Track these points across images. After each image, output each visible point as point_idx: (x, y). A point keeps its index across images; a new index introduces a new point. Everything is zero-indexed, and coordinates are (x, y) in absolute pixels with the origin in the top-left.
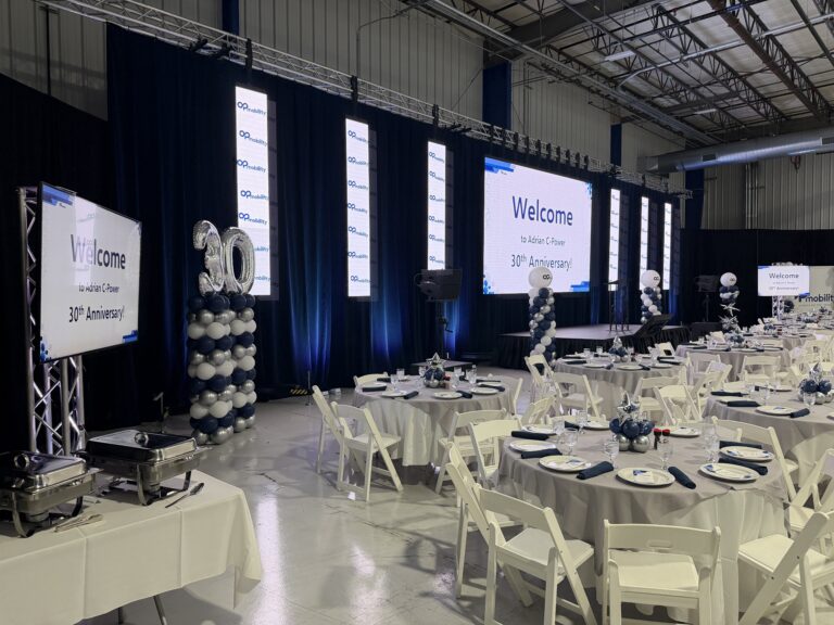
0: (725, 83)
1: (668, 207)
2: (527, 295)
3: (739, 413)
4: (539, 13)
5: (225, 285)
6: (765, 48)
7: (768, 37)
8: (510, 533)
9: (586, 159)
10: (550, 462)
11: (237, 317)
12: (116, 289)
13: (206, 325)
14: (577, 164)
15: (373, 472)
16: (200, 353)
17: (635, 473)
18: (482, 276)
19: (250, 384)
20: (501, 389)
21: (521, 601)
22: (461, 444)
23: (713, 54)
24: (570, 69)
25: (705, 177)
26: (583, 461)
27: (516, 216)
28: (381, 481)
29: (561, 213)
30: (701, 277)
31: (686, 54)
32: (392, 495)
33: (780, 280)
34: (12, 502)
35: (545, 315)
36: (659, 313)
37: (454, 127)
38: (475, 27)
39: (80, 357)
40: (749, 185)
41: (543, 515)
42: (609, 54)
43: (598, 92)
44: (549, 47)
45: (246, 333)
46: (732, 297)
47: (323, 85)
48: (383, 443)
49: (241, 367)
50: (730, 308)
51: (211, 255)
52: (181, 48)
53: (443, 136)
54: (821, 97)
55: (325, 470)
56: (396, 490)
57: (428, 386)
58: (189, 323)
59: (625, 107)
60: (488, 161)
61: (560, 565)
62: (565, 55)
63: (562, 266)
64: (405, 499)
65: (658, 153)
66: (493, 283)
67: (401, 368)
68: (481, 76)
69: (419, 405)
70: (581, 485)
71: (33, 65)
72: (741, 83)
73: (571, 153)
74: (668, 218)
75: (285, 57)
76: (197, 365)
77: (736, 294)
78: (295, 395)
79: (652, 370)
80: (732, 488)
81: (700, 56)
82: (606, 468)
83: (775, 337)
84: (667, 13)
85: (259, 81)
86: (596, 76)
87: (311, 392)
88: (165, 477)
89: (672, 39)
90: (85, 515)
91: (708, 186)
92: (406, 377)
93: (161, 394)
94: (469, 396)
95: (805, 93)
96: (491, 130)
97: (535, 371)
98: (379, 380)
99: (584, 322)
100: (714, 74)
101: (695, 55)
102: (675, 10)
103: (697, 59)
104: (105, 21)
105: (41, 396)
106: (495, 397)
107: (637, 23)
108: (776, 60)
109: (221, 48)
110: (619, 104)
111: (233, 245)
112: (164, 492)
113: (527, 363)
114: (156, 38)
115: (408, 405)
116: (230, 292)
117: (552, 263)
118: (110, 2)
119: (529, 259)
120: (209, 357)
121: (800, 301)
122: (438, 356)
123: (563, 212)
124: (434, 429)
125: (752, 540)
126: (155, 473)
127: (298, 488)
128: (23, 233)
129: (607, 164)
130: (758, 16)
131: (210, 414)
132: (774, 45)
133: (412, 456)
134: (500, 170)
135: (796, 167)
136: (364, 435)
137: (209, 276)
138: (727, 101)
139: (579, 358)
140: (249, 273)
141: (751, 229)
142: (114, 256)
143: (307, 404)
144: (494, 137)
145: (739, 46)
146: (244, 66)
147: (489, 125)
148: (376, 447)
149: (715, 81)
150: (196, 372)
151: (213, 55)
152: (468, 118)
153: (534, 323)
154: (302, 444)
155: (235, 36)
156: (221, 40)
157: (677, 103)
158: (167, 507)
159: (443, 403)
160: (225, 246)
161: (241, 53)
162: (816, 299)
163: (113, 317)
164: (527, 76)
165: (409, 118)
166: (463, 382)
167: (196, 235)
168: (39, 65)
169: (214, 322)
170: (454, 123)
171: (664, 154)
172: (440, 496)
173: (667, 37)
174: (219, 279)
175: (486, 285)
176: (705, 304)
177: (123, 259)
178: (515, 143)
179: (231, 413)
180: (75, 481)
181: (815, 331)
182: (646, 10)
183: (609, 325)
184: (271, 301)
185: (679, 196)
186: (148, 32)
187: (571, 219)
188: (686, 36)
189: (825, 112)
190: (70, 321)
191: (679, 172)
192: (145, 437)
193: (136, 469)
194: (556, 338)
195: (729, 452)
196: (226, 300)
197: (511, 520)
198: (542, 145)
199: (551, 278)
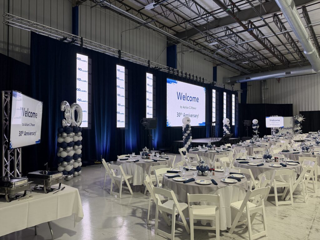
0: (252, 53)
1: (233, 96)
2: (182, 127)
3: (242, 165)
4: (185, 28)
5: (71, 124)
6: (264, 42)
7: (264, 38)
8: (163, 202)
9: (203, 79)
10: (176, 179)
11: (76, 135)
12: (34, 125)
13: (64, 138)
14: (200, 81)
15: (122, 188)
16: (62, 148)
17: (201, 181)
18: (166, 120)
19: (80, 159)
20: (167, 159)
21: (167, 225)
22: (152, 177)
23: (247, 43)
24: (197, 48)
25: (248, 85)
26: (186, 178)
27: (178, 99)
28: (126, 191)
30: (245, 121)
31: (237, 43)
32: (129, 196)
33: (274, 122)
34: (5, 191)
35: (188, 134)
36: (230, 133)
37: (155, 68)
38: (163, 33)
39: (21, 148)
40: (263, 88)
42: (211, 43)
43: (207, 55)
44: (190, 39)
45: (79, 141)
46: (256, 128)
47: (108, 53)
48: (126, 178)
49: (76, 153)
50: (256, 132)
51: (67, 113)
52: (57, 40)
53: (151, 71)
54: (285, 58)
55: (106, 188)
56: (130, 194)
57: (143, 158)
58: (58, 137)
59: (218, 60)
60: (168, 79)
61: (177, 210)
62: (196, 42)
63: (195, 117)
64: (134, 197)
65: (230, 76)
66: (170, 123)
67: (133, 152)
68: (166, 49)
69: (139, 164)
70: (184, 185)
71: (2, 44)
72: (257, 53)
73: (198, 77)
74: (233, 100)
75: (95, 43)
76: (61, 152)
77: (258, 127)
78: (96, 164)
79: (220, 152)
80: (228, 185)
81: (242, 44)
82: (193, 180)
83: (267, 141)
84: (230, 29)
85: (85, 51)
86: (207, 50)
87: (101, 161)
88: (53, 184)
89: (232, 38)
90: (27, 196)
91: (249, 88)
92: (136, 156)
93: (47, 163)
94: (156, 161)
95: (279, 57)
96: (169, 69)
97: (181, 153)
98: (126, 157)
99: (204, 137)
100: (247, 50)
101: (240, 44)
102: (232, 28)
103: (241, 45)
104: (30, 31)
105: (7, 162)
106: (165, 161)
107: (219, 33)
108: (268, 45)
109: (71, 40)
110: (216, 59)
111: (74, 109)
112: (52, 190)
113: (179, 151)
114: (48, 37)
115: (135, 164)
116: (73, 126)
117: (192, 116)
118: (32, 24)
119: (183, 114)
120: (65, 149)
121: (281, 129)
122: (146, 148)
123: (195, 98)
124: (144, 172)
125: (236, 201)
126: (50, 183)
127: (96, 194)
128: (3, 106)
129: (211, 81)
130: (261, 31)
131: (65, 170)
132: (267, 41)
133: (136, 182)
134: (172, 83)
135: (279, 82)
136: (120, 175)
137: (66, 120)
138: (252, 59)
139: (197, 149)
140: (80, 119)
141: (264, 104)
142: (34, 114)
143: (101, 167)
144: (170, 71)
145: (255, 41)
146: (80, 46)
147: (168, 67)
148: (123, 179)
149: (248, 52)
150: (60, 155)
151: (69, 42)
152: (161, 65)
153: (184, 137)
154: (98, 180)
155: (77, 36)
156: (72, 37)
157: (236, 59)
158: (53, 194)
159: (147, 163)
160: (72, 110)
161: (79, 42)
162: (287, 129)
163: (32, 135)
164: (182, 49)
165: (140, 65)
166: (155, 157)
167: (62, 106)
168: (5, 45)
169: (67, 137)
170: (156, 66)
171: (232, 77)
172: (145, 195)
173: (230, 37)
174: (69, 121)
175: (168, 123)
176: (247, 130)
177: (37, 115)
178: (177, 74)
179: (73, 170)
180: (25, 185)
181: (282, 140)
182: (222, 28)
183: (211, 138)
184: (88, 129)
185: (237, 92)
186: (46, 34)
187: (198, 100)
188: (237, 37)
189: (287, 63)
190: (19, 136)
191: (237, 83)
192: (46, 172)
193: (44, 182)
194: (192, 142)
195: (232, 176)
196: (71, 129)
197: (165, 198)
198: (187, 74)
199: (190, 121)
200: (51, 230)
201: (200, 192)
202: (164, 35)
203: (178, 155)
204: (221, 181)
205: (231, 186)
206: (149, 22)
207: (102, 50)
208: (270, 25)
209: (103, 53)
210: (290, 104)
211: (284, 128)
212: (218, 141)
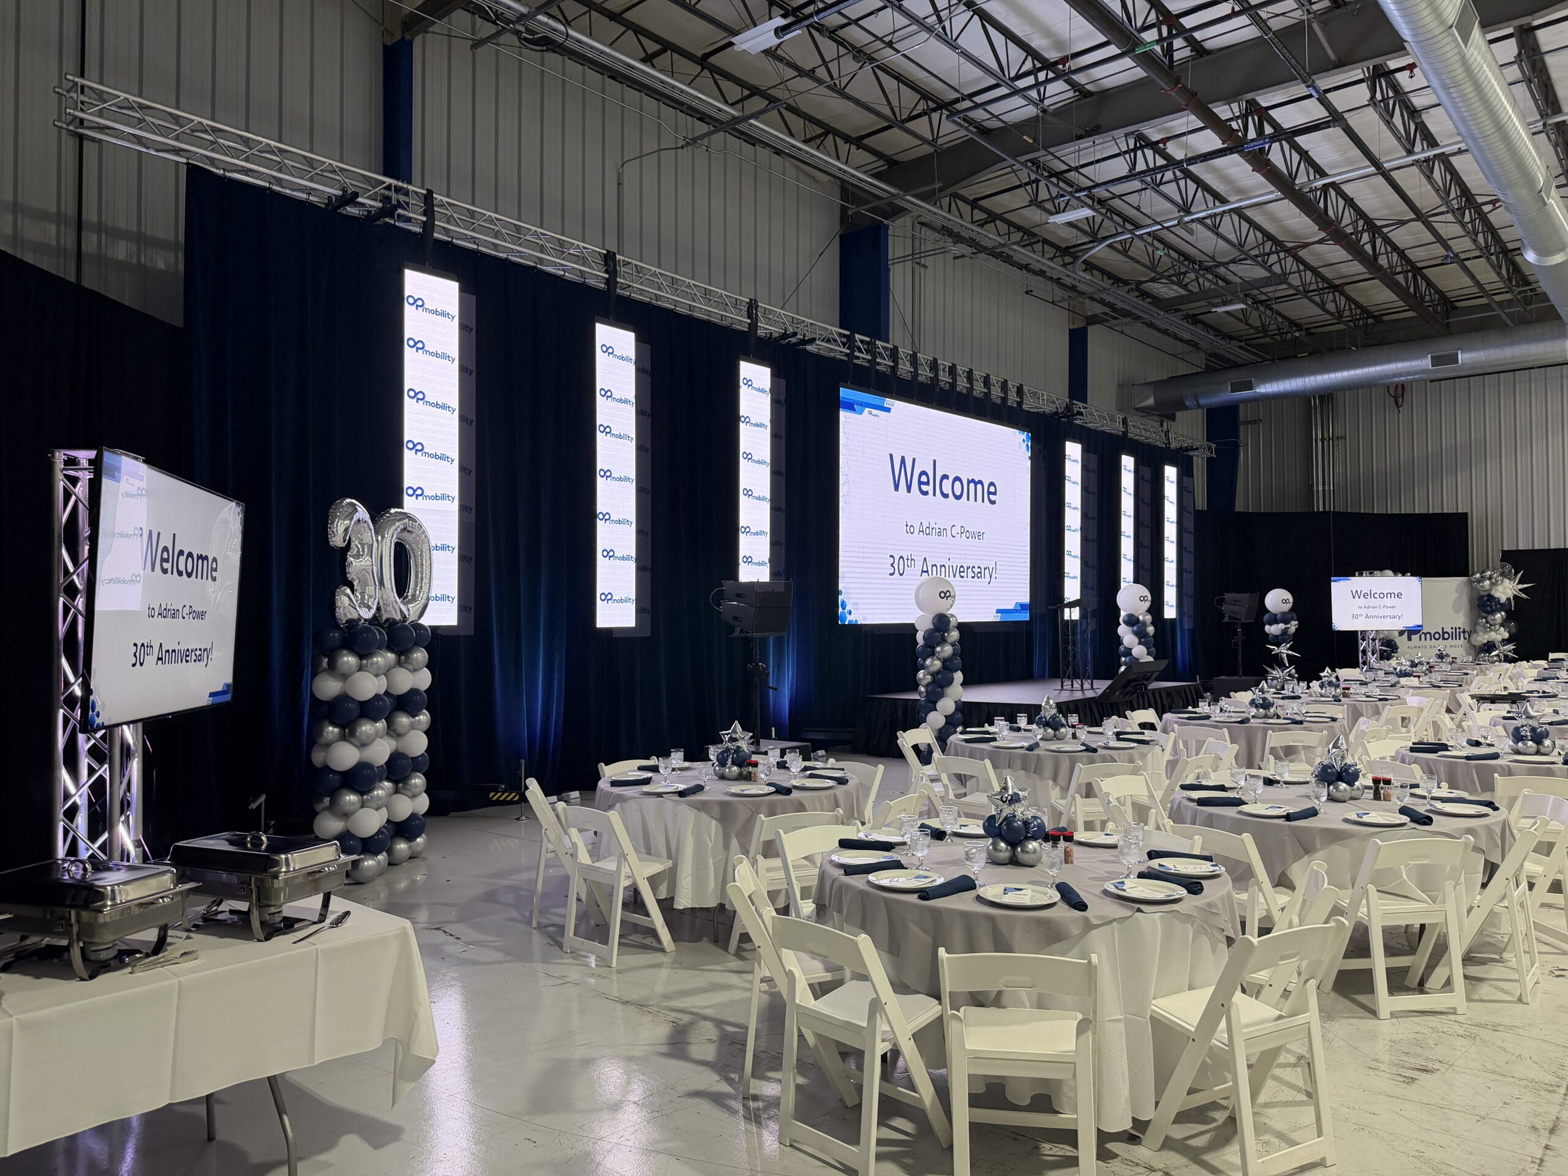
0: (1261, 260)
1: (1171, 473)
2: (913, 625)
3: (1211, 815)
4: (933, 142)
5: (379, 609)
6: (1322, 205)
7: (1325, 187)
8: (820, 990)
9: (1020, 390)
11: (399, 663)
12: (201, 615)
13: (344, 677)
14: (1004, 399)
15: (622, 922)
16: (335, 725)
18: (837, 593)
19: (418, 781)
20: (842, 781)
21: (841, 1100)
22: (769, 870)
23: (1238, 212)
24: (990, 236)
25: (1242, 418)
26: (935, 876)
27: (896, 487)
28: (639, 937)
29: (976, 483)
30: (1228, 596)
31: (1188, 212)
32: (658, 957)
33: (1371, 602)
34: (71, 925)
35: (944, 661)
36: (1151, 659)
37: (785, 336)
38: (821, 165)
39: (140, 725)
40: (1318, 433)
42: (1058, 213)
43: (1041, 273)
44: (956, 196)
45: (414, 692)
46: (1285, 632)
47: (555, 265)
48: (640, 870)
49: (401, 750)
50: (1284, 650)
51: (358, 556)
52: (311, 205)
53: (764, 351)
54: (1430, 284)
55: (544, 921)
56: (663, 950)
57: (722, 777)
58: (315, 674)
59: (1092, 299)
60: (845, 393)
61: (886, 1028)
62: (983, 209)
63: (979, 575)
64: (678, 964)
65: (1154, 377)
66: (855, 605)
67: (677, 747)
68: (836, 244)
69: (703, 807)
70: (921, 907)
71: (52, 229)
72: (1290, 260)
73: (993, 379)
74: (1171, 490)
75: (490, 220)
76: (328, 745)
77: (1293, 626)
78: (498, 803)
79: (1100, 752)
80: (1139, 910)
81: (1215, 215)
82: (965, 884)
83: (1337, 700)
84: (1153, 145)
85: (444, 260)
86: (1038, 247)
87: (522, 790)
88: (292, 898)
89: (1162, 188)
90: (170, 952)
91: (1246, 435)
92: (687, 764)
93: (263, 798)
94: (788, 791)
95: (1400, 278)
96: (849, 342)
97: (911, 756)
98: (641, 768)
99: (1024, 675)
100: (1241, 245)
101: (1204, 214)
102: (1165, 140)
103: (1208, 221)
104: (185, 161)
105: (73, 791)
106: (831, 792)
107: (1098, 161)
108: (1344, 223)
109: (380, 205)
110: (1081, 293)
111: (394, 540)
112: (289, 924)
113: (899, 742)
114: (269, 189)
115: (685, 806)
116: (387, 620)
117: (961, 571)
118: (193, 131)
119: (919, 563)
120: (349, 732)
121: (1409, 639)
122: (739, 727)
123: (980, 482)
124: (727, 846)
125: (1179, 991)
126: (279, 890)
127: (497, 949)
128: (56, 522)
129: (1058, 399)
130: (1307, 152)
131: (348, 831)
132: (1339, 198)
133: (690, 892)
134: (867, 409)
135: (1397, 404)
136: (612, 858)
137: (353, 593)
138: (1263, 290)
139: (988, 733)
140: (421, 587)
141: (1324, 511)
142: (200, 561)
143: (518, 819)
144: (857, 354)
145: (1276, 200)
146: (419, 234)
147: (848, 333)
148: (629, 877)
149: (1243, 257)
150: (326, 757)
151: (367, 217)
152: (810, 321)
153: (924, 675)
154: (507, 883)
155: (405, 186)
156: (382, 191)
157: (1183, 292)
158: (294, 943)
159: (742, 802)
160: (382, 541)
161: (414, 213)
162: (1437, 636)
163: (195, 661)
164: (917, 245)
165: (709, 322)
166: (782, 771)
167: (333, 523)
168: (63, 228)
169: (359, 671)
170: (786, 330)
171: (1165, 378)
172: (734, 958)
173: (1153, 185)
174: (370, 597)
175: (844, 609)
176: (1236, 644)
177: (214, 566)
178: (892, 364)
179: (385, 830)
180: (162, 898)
181: (1412, 690)
182: (1114, 140)
183: (1060, 680)
184: (458, 637)
185: (1191, 453)
186: (257, 178)
187: (995, 493)
188: (1189, 181)
189: (1439, 310)
190: (134, 665)
191: (1190, 411)
192: (261, 840)
193: (250, 885)
194: (964, 702)
195: (1160, 865)
196: (380, 634)
197: (827, 970)
198: (941, 367)
199: (954, 597)
200: (285, 1118)
201: (1001, 944)
202: (825, 178)
203: (895, 765)
204: (1106, 892)
205: (1153, 917)
206: (756, 115)
207: (528, 252)
208: (1353, 120)
209: (533, 264)
210: (1455, 511)
211: (1425, 634)
212: (1094, 698)
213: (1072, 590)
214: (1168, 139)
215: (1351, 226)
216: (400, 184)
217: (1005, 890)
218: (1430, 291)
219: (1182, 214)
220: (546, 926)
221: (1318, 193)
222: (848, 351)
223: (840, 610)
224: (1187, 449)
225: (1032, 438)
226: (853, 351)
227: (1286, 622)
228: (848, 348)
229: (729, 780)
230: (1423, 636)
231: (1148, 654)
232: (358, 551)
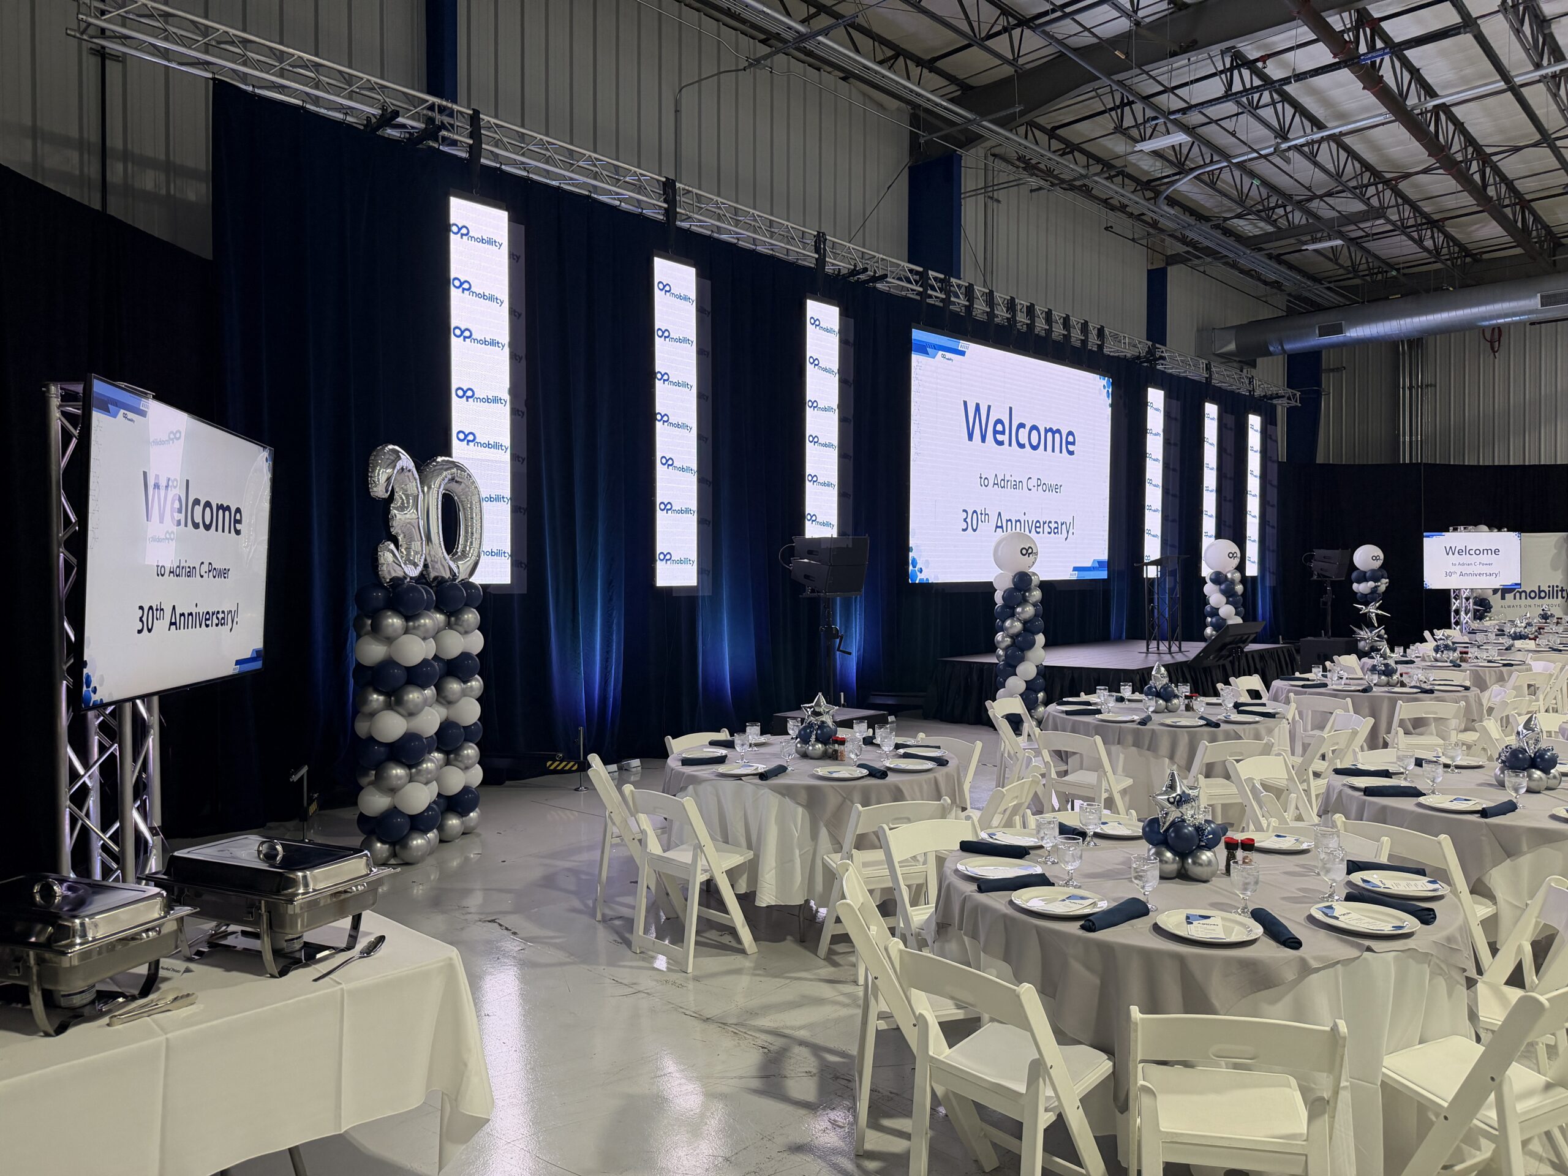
0: (1359, 192)
1: (1254, 422)
2: (991, 583)
3: (1384, 808)
4: (1013, 62)
5: (426, 566)
6: (1432, 128)
7: (1437, 108)
8: (955, 1031)
9: (1101, 332)
10: (1032, 899)
11: (449, 625)
12: (223, 573)
13: (389, 640)
14: (1084, 342)
15: (699, 918)
16: (380, 693)
17: (1189, 920)
18: (906, 549)
19: (471, 751)
20: (941, 762)
21: (977, 1162)
22: (865, 865)
23: (1336, 139)
24: (1071, 167)
25: (1324, 366)
26: (1093, 897)
27: (970, 437)
28: (715, 935)
29: (1054, 432)
30: (1317, 553)
31: (1285, 139)
32: (735, 961)
33: (1465, 558)
34: (29, 968)
35: (1025, 623)
36: (1239, 620)
37: (854, 272)
40: (1405, 381)
41: (1018, 996)
42: (1143, 139)
43: (1123, 208)
44: (1032, 124)
45: (465, 656)
46: (1374, 590)
47: (610, 194)
48: (719, 863)
49: (454, 718)
50: (1373, 610)
51: (402, 508)
52: (350, 126)
53: (832, 288)
54: (1537, 219)
55: (611, 913)
56: (743, 951)
57: (805, 756)
58: (359, 636)
59: (1173, 236)
60: (917, 335)
62: (1061, 139)
63: (1056, 531)
64: (762, 969)
65: (1233, 321)
66: (927, 562)
67: (754, 721)
68: (904, 176)
69: (788, 792)
70: (1087, 941)
71: (75, 156)
72: (1388, 193)
73: (1073, 320)
74: (1254, 439)
75: (541, 143)
76: (372, 715)
77: (1383, 585)
78: (555, 772)
79: (1223, 726)
80: (1369, 949)
81: (1313, 142)
82: (1135, 910)
83: (1457, 665)
84: (1250, 65)
85: (491, 187)
86: (1119, 180)
87: (585, 766)
88: (312, 924)
89: (1260, 111)
90: (163, 994)
91: (1328, 382)
92: (763, 739)
93: (305, 770)
94: (882, 774)
95: (1508, 211)
96: (923, 278)
97: (1004, 727)
98: (713, 743)
99: (1100, 637)
100: (1338, 176)
101: (1302, 141)
102: (1264, 59)
103: (1306, 149)
104: (210, 75)
105: (81, 771)
106: (930, 775)
107: (1192, 82)
108: (1453, 151)
109: (423, 126)
110: (1162, 230)
111: (442, 491)
112: (311, 952)
113: (990, 713)
114: (303, 108)
115: (767, 790)
116: (436, 578)
117: (1037, 526)
118: (219, 43)
119: (994, 518)
120: (395, 700)
121: (1503, 598)
122: (823, 699)
123: (1058, 431)
124: (814, 836)
126: (295, 917)
127: (559, 947)
128: (54, 467)
129: (1140, 342)
130: (1418, 70)
131: (395, 807)
132: (1449, 123)
133: (774, 887)
134: (940, 353)
135: (1492, 348)
136: (684, 846)
137: (398, 549)
138: (1362, 226)
139: (1088, 703)
140: (471, 543)
141: (1411, 463)
142: (221, 512)
143: (577, 790)
144: (930, 292)
145: (1383, 124)
146: (465, 159)
147: (921, 269)
148: (706, 871)
149: (1340, 188)
150: (370, 728)
151: (408, 139)
152: (881, 256)
153: (1003, 638)
154: (568, 864)
155: (450, 105)
156: (425, 112)
157: (1270, 229)
158: (315, 980)
159: (832, 786)
160: (428, 491)
161: (460, 135)
162: (1533, 595)
163: (217, 625)
164: (990, 178)
165: (772, 257)
166: (869, 748)
167: (373, 471)
168: (86, 156)
169: (405, 634)
170: (855, 266)
171: (1245, 322)
172: (825, 963)
173: (1249, 108)
174: (416, 553)
175: (914, 567)
176: (1325, 603)
177: (238, 517)
178: (967, 303)
179: (434, 806)
180: (147, 930)
181: (1531, 654)
182: (1210, 58)
183: (1145, 642)
184: (512, 595)
185: (1275, 402)
186: (290, 96)
187: (1073, 443)
188: (1286, 105)
189: (1545, 247)
190: (140, 632)
191: (1275, 357)
192: (276, 849)
193: (260, 908)
194: (1046, 667)
195: (1364, 881)
196: (427, 594)
197: (959, 1007)
198: (1019, 307)
199: (1036, 554)
202: (894, 104)
204: (1311, 919)
205: (1386, 956)
206: (825, 32)
207: (582, 179)
208: (1486, 27)
209: (587, 193)
210: (1553, 463)
211: (1520, 593)
212: (1186, 662)
213: (1152, 548)
214: (1269, 56)
215: (1460, 153)
216: (444, 103)
217: (1188, 918)
218: (1537, 226)
219: (1279, 140)
220: (611, 919)
221: (1429, 115)
222: (921, 289)
223: (911, 568)
224: (1272, 397)
225: (1113, 384)
226: (926, 290)
227: (1376, 580)
228: (920, 286)
229: (812, 758)
230: (1518, 594)
231: (1237, 614)
232: (403, 503)
